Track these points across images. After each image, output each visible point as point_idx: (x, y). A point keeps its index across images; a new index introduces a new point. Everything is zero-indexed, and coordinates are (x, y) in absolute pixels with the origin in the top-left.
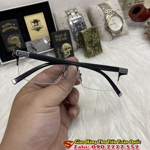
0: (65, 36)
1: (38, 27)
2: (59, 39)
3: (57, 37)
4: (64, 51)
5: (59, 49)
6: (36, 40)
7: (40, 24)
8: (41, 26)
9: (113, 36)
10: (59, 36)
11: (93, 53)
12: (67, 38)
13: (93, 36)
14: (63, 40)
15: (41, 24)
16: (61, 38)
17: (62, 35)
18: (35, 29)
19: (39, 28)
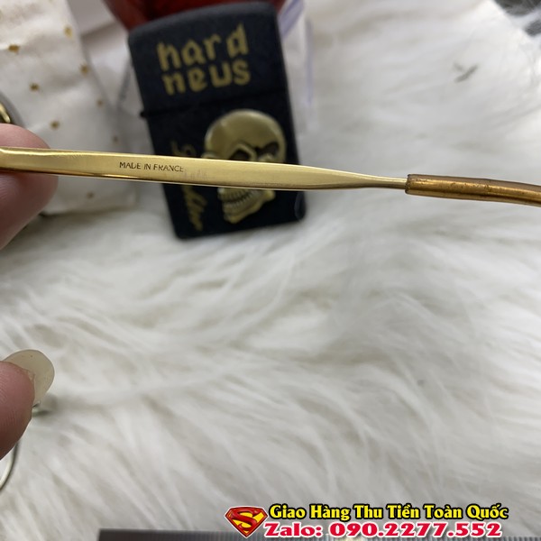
0: (232, 51)
2: (191, 74)
3: (170, 59)
10: (192, 52)
12: (251, 69)
14: (217, 82)
16: (205, 68)
17: (216, 45)
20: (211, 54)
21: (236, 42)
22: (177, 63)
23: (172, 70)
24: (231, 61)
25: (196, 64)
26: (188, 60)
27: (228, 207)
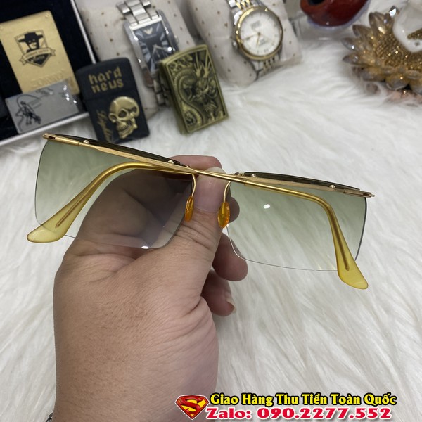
0: (116, 76)
1: (38, 54)
2: (102, 85)
3: (93, 80)
4: (119, 119)
5: (103, 114)
6: (36, 92)
7: (44, 46)
8: (49, 52)
9: (257, 69)
10: (101, 77)
11: (199, 122)
12: (123, 82)
13: (198, 73)
14: (111, 87)
15: (46, 45)
16: (107, 83)
17: (110, 75)
18: (32, 61)
19: (43, 57)
20: (108, 77)
21: (117, 73)
22: (96, 81)
23: (95, 84)
24: (116, 79)
25: (104, 81)
26: (100, 80)
27: (120, 133)
